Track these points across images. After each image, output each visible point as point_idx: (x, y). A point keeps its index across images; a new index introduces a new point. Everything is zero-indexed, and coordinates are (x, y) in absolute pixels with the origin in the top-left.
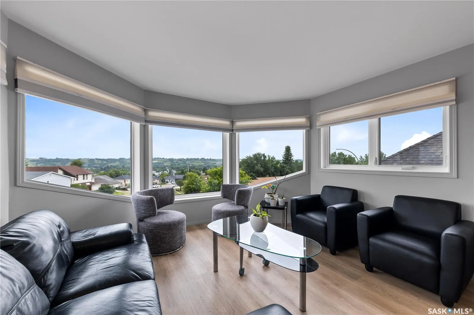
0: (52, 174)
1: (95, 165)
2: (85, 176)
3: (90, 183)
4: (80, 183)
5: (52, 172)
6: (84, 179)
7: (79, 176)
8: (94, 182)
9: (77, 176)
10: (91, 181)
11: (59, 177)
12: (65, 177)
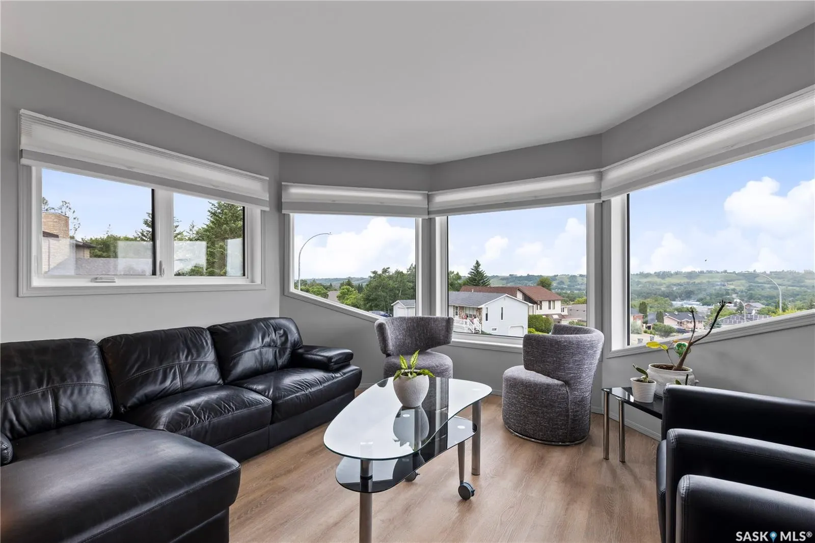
0: (507, 298)
1: (579, 287)
2: (552, 302)
3: (559, 315)
4: (544, 315)
5: (507, 295)
6: (550, 308)
7: (543, 303)
8: (567, 314)
9: (541, 302)
10: (559, 312)
11: (517, 303)
12: (524, 304)
